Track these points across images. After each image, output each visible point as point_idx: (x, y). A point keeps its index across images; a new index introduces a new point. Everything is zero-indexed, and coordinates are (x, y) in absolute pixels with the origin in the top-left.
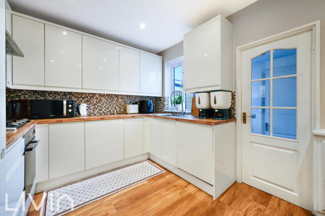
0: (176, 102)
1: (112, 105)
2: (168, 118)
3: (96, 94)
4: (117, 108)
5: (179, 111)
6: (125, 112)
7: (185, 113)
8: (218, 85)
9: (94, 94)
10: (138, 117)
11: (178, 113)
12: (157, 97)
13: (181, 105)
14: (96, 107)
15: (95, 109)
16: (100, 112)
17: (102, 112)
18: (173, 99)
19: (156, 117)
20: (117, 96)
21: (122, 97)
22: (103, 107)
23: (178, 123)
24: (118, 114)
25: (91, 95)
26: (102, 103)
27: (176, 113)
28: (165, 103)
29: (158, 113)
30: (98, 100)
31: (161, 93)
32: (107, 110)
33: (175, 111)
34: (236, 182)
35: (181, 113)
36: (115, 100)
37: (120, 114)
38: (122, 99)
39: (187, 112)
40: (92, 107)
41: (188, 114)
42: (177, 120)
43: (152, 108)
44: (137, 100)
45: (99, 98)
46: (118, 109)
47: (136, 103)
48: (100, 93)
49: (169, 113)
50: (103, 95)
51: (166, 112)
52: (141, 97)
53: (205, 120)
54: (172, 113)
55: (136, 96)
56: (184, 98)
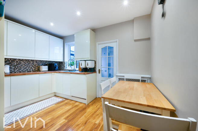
0: (71, 64)
1: (29, 66)
2: (67, 73)
3: (17, 59)
4: (32, 68)
5: (72, 69)
6: (39, 70)
7: (75, 70)
8: (89, 58)
9: (15, 59)
10: (48, 73)
11: (72, 70)
12: (60, 62)
13: (73, 66)
14: (17, 67)
15: (15, 69)
16: (19, 70)
17: (21, 70)
18: (69, 63)
19: (60, 72)
20: (33, 61)
21: (36, 61)
22: (22, 67)
23: (71, 75)
24: (33, 71)
25: (12, 60)
26: (21, 65)
27: (71, 70)
28: (65, 65)
29: (61, 70)
30: (18, 63)
31: (62, 59)
32: (25, 69)
33: (71, 69)
34: (96, 98)
35: (73, 70)
36: (31, 63)
37: (35, 71)
38: (36, 62)
39: (76, 70)
40: (13, 67)
41: (77, 70)
42: (71, 73)
43: (57, 68)
44: (47, 63)
45: (19, 62)
46: (34, 69)
47: (46, 65)
48: (19, 58)
49: (67, 70)
50: (22, 60)
51: (65, 70)
52: (50, 61)
53: (84, 73)
54: (69, 70)
55: (46, 61)
56: (75, 63)
